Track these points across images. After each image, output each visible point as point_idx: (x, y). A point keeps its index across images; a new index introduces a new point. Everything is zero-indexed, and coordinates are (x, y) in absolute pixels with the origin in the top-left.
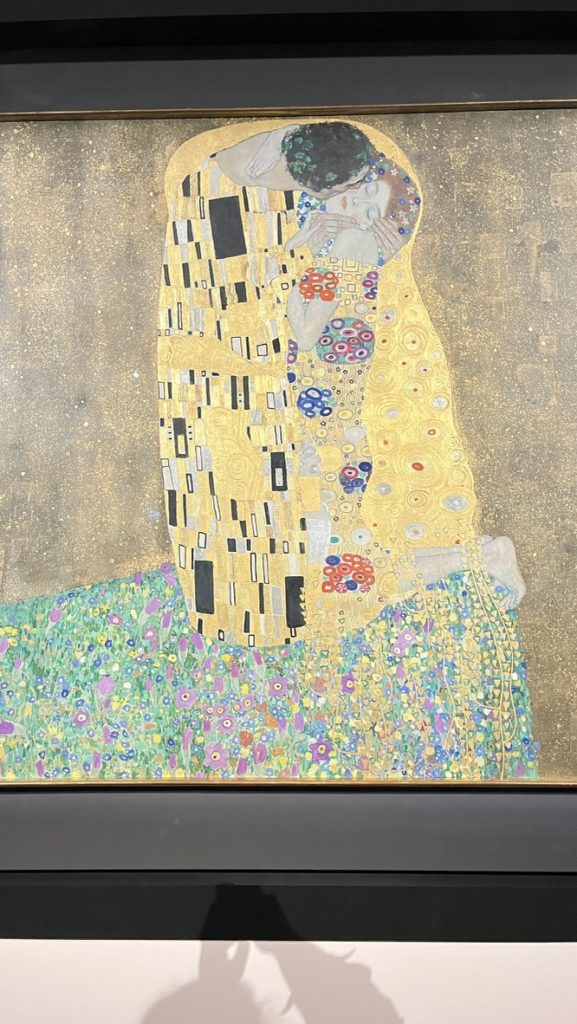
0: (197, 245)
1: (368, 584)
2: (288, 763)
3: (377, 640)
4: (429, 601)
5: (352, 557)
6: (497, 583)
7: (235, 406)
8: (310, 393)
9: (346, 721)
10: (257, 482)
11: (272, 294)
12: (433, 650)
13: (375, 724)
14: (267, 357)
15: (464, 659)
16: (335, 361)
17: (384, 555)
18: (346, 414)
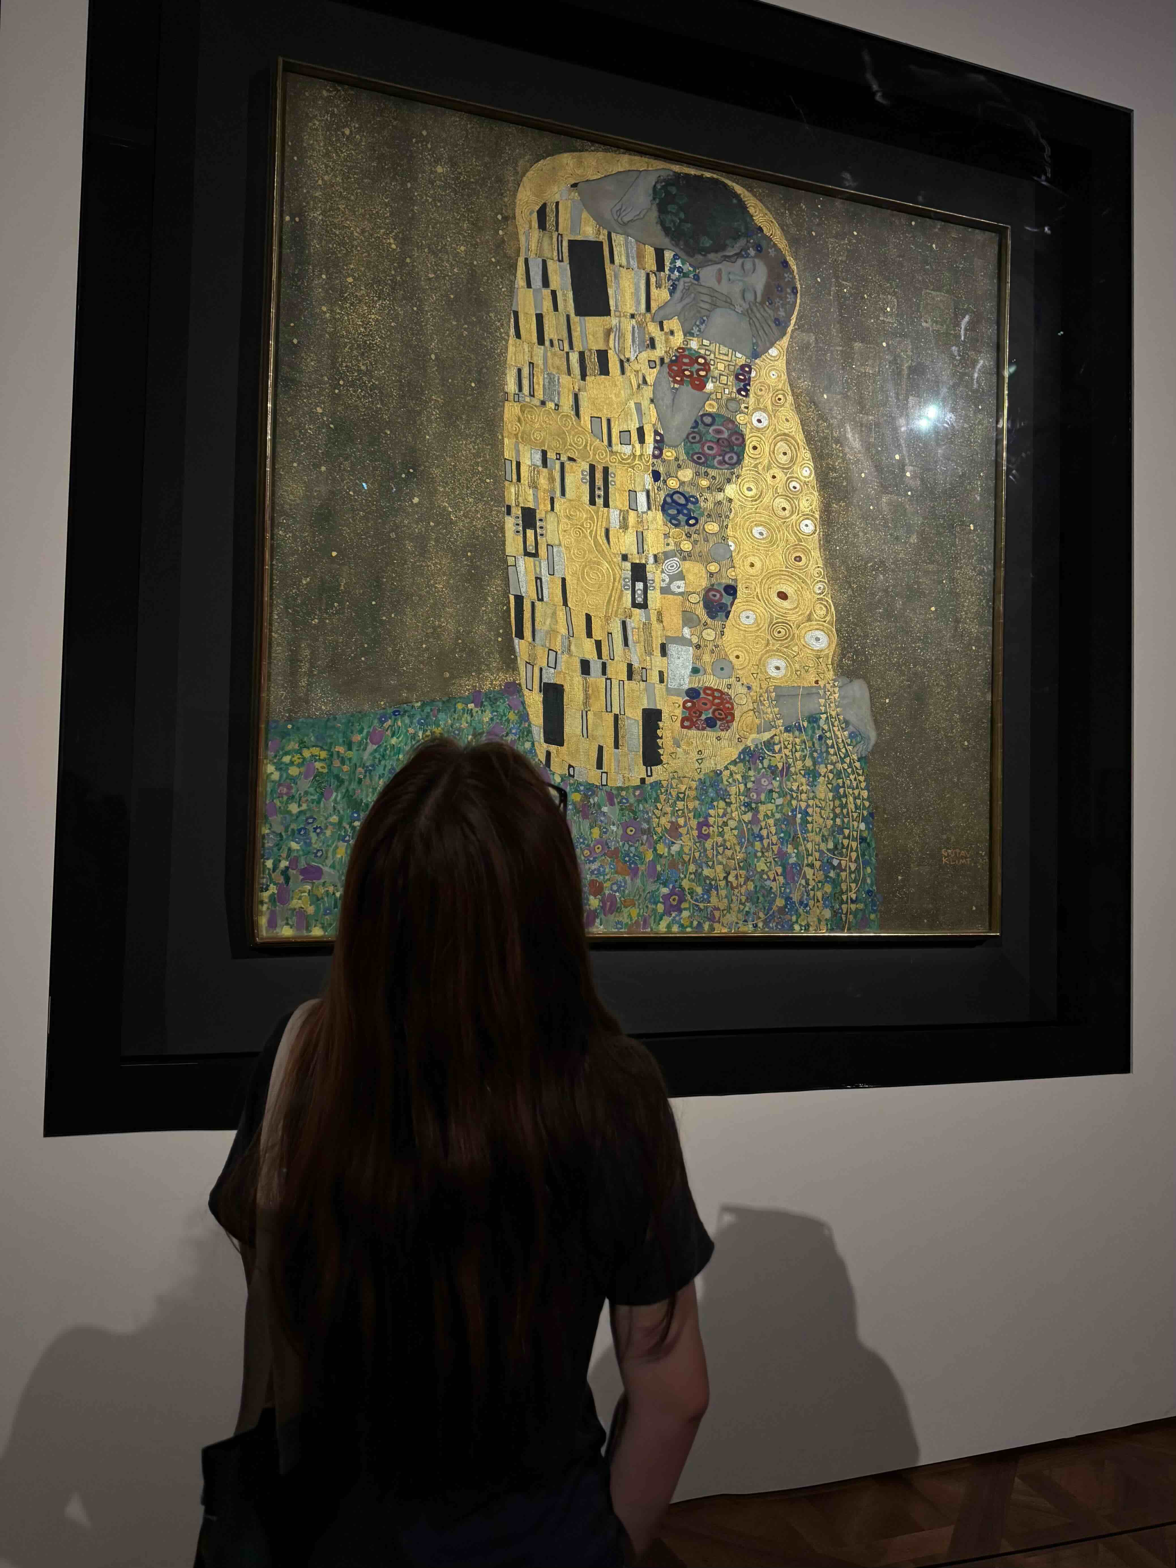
0: (554, 294)
1: (728, 722)
2: (639, 914)
3: (734, 784)
4: (786, 743)
5: (713, 690)
6: (852, 728)
7: (592, 502)
8: (675, 497)
9: (700, 870)
10: (615, 596)
11: (638, 371)
12: (789, 797)
13: (728, 874)
14: (631, 446)
15: (817, 806)
16: (703, 463)
17: (745, 690)
18: (712, 527)
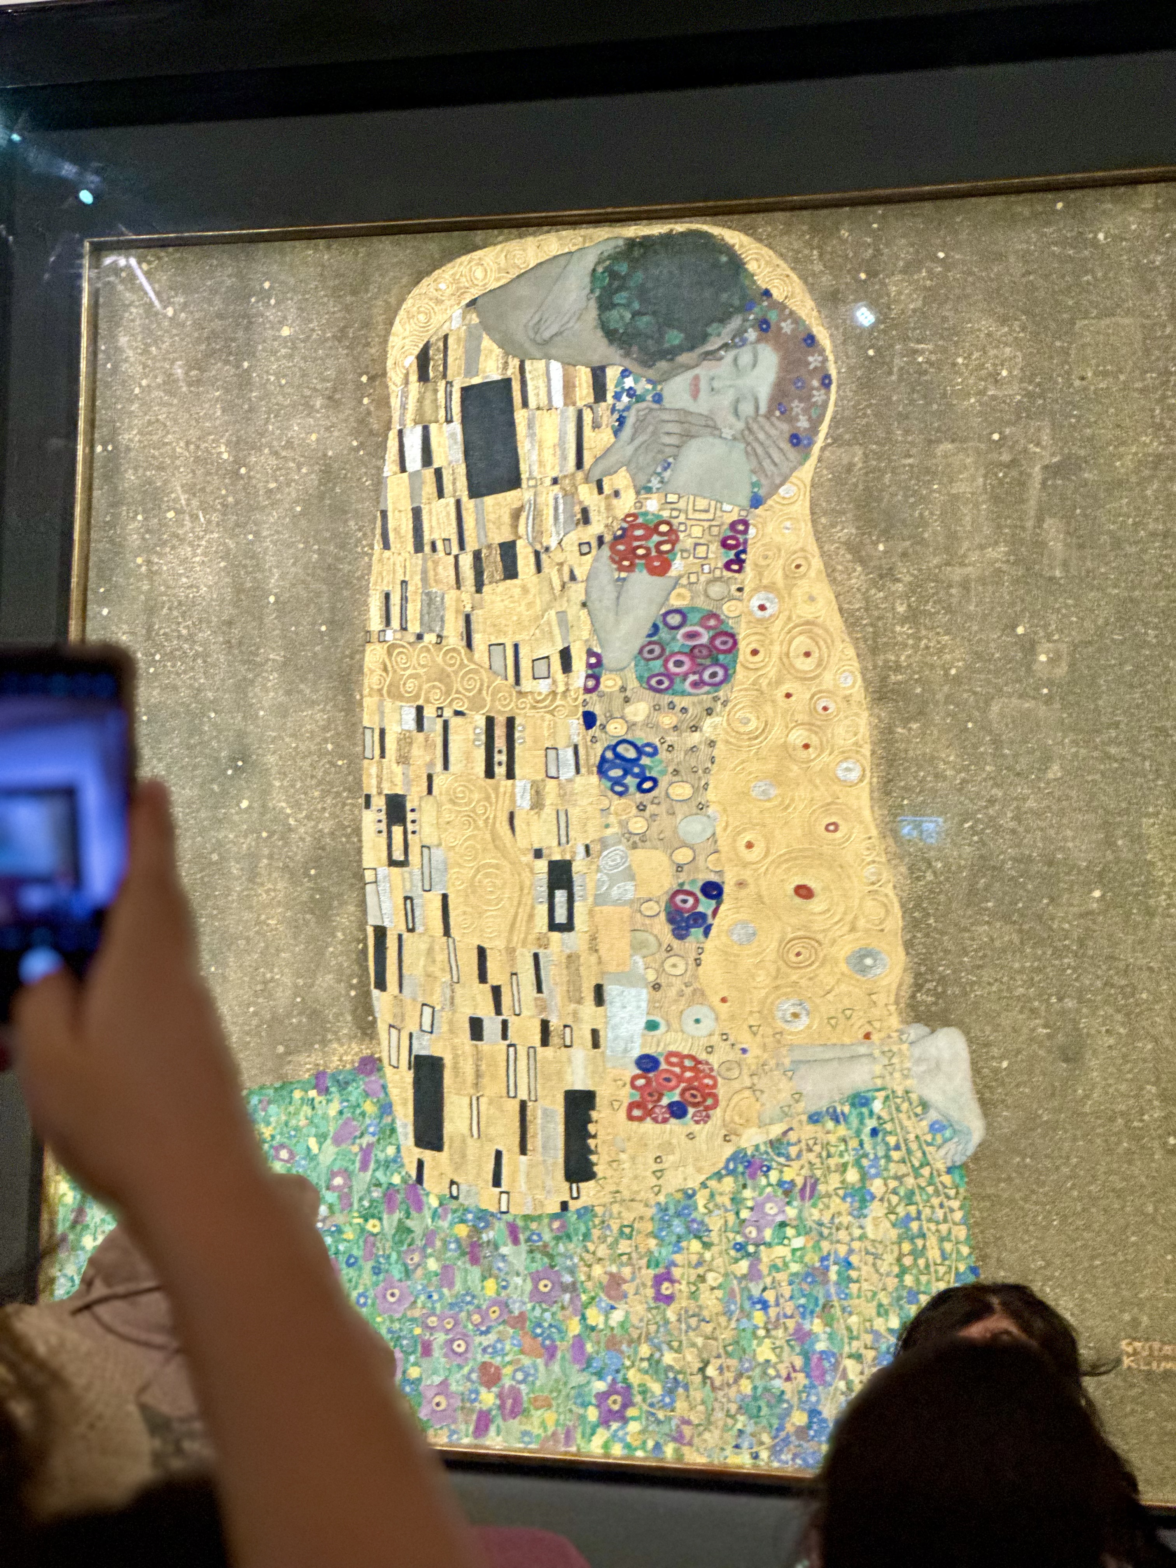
0: (438, 473)
1: (707, 1108)
2: (557, 1423)
3: (717, 1212)
4: (811, 1142)
5: (682, 1057)
6: (933, 1115)
7: (490, 773)
8: (620, 749)
9: (657, 1355)
10: (523, 915)
11: (561, 564)
12: (814, 1234)
13: (707, 1363)
14: (549, 681)
15: (868, 1253)
16: (667, 689)
17: (736, 1055)
18: (681, 791)
